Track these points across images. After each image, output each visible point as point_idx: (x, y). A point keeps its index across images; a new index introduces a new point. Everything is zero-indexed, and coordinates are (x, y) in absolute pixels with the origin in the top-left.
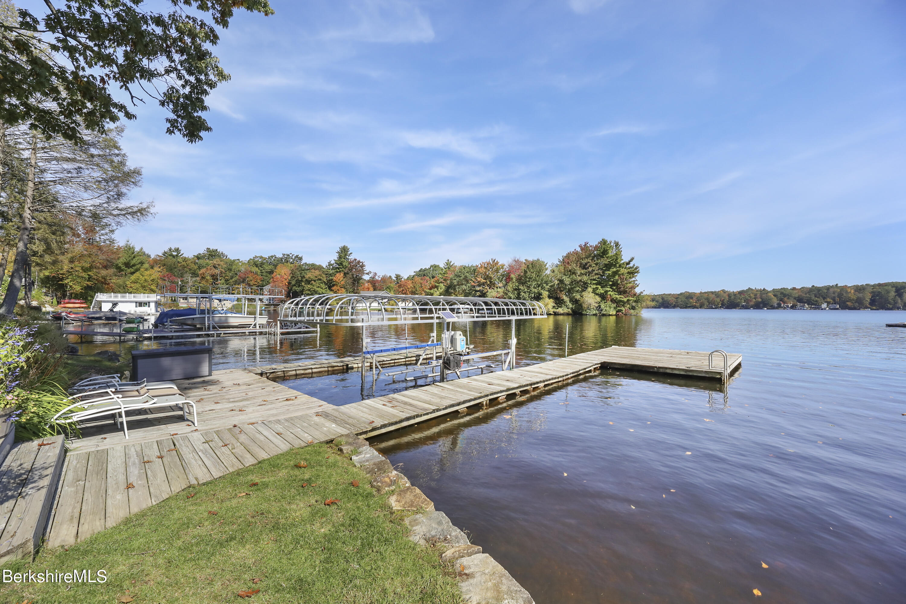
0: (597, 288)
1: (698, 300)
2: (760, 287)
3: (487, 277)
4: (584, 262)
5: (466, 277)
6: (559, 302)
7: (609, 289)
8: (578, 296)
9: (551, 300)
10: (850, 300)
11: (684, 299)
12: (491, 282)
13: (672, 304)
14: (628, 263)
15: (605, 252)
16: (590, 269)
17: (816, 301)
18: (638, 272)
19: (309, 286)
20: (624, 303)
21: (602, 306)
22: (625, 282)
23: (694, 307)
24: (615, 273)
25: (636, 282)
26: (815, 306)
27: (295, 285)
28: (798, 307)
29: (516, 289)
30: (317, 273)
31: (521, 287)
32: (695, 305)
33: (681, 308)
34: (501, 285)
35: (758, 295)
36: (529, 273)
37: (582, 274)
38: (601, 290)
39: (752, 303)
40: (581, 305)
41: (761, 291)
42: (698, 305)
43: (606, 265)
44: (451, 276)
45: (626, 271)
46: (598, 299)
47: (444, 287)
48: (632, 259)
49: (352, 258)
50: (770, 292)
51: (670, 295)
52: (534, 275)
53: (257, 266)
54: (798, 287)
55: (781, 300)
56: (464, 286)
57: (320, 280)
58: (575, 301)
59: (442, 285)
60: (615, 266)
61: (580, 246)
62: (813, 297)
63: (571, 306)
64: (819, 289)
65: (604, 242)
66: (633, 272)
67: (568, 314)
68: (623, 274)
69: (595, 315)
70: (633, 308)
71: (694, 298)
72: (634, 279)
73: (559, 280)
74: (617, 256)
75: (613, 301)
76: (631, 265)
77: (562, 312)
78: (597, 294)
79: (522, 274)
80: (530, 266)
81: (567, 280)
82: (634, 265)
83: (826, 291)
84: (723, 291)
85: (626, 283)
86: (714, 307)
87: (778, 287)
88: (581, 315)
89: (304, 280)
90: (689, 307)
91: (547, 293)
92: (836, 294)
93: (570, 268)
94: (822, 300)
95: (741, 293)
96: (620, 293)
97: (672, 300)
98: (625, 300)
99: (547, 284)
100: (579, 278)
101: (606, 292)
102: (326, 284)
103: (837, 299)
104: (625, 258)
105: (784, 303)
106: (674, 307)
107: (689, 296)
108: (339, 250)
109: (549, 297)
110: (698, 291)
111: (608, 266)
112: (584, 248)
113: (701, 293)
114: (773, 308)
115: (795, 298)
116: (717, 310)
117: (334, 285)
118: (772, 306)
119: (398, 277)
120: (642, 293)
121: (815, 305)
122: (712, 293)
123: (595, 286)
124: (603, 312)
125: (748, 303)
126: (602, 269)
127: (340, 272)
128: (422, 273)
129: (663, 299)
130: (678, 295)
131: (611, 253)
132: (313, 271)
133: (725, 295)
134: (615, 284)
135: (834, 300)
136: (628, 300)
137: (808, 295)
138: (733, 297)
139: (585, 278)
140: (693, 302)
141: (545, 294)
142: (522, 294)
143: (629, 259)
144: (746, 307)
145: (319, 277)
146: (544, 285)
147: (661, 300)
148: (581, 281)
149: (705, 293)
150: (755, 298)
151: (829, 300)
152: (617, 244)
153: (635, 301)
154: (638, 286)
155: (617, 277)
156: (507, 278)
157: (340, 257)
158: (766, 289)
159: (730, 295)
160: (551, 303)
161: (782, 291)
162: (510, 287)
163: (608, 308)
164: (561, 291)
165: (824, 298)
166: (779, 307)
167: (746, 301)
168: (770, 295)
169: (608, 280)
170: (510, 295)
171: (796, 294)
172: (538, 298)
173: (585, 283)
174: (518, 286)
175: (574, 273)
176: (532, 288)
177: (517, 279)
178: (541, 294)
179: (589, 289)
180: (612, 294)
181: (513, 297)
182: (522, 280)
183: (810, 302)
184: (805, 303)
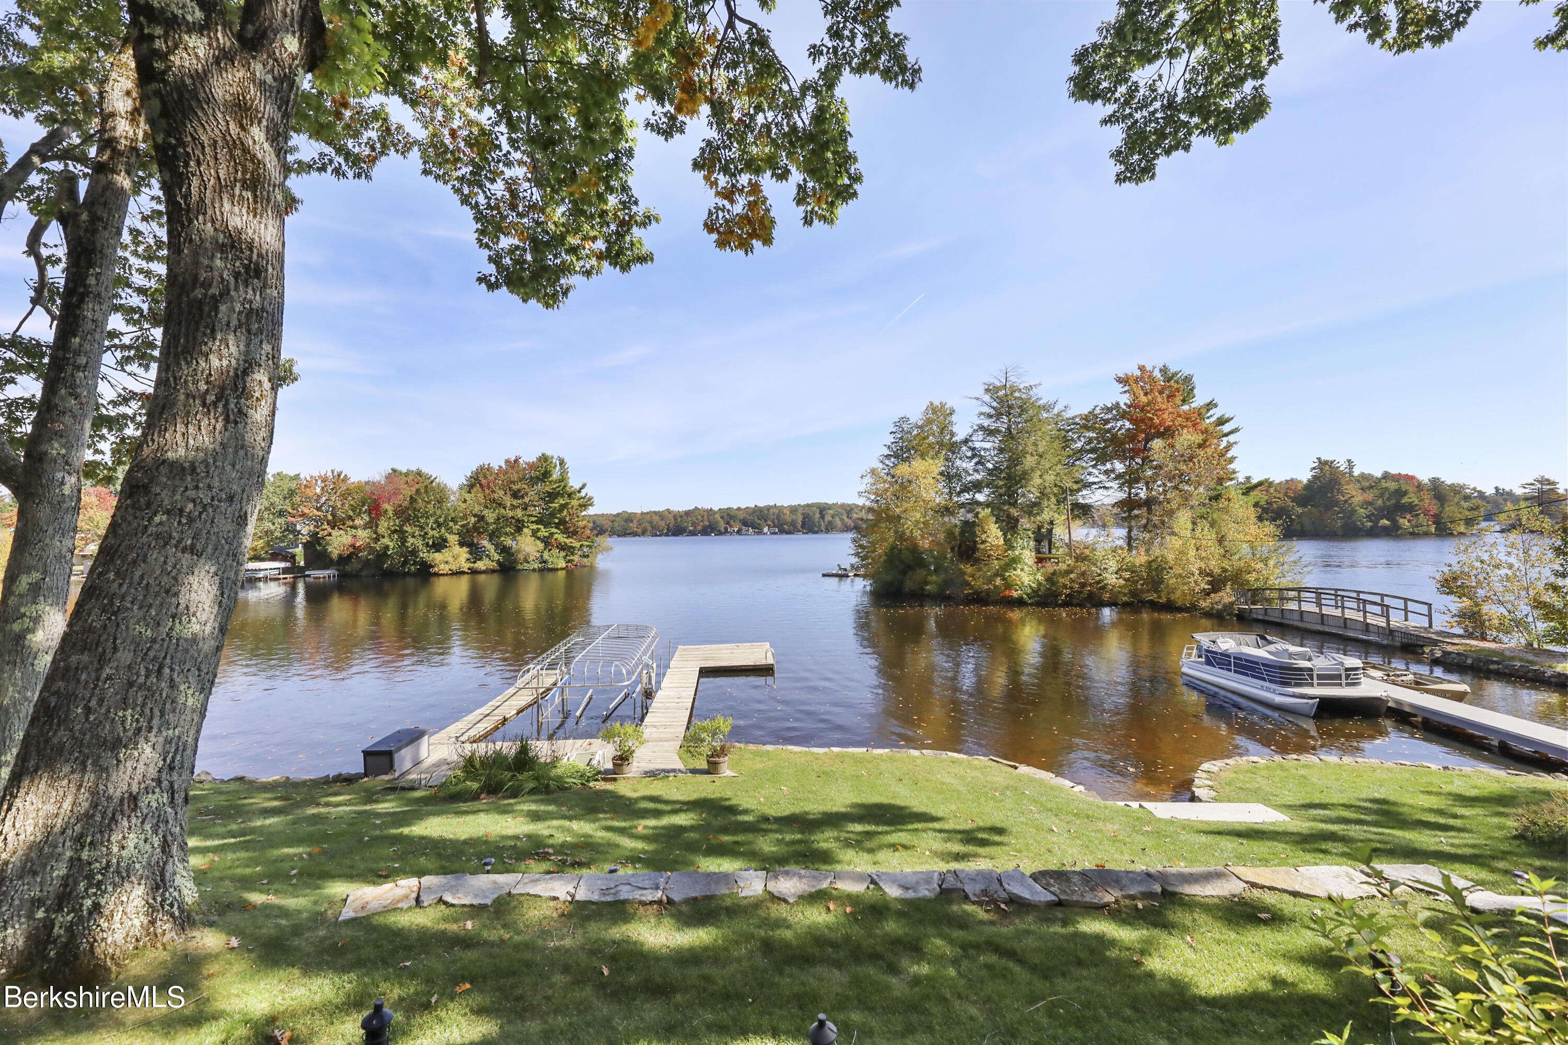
0: (538, 530)
2: (707, 506)
3: (326, 507)
4: (516, 487)
6: (476, 552)
7: (554, 530)
8: (508, 542)
9: (465, 549)
10: (786, 523)
12: (335, 516)
14: (579, 492)
15: (546, 474)
16: (526, 500)
17: (759, 524)
18: (591, 505)
20: (575, 551)
21: (546, 556)
22: (575, 518)
23: (635, 534)
24: (563, 507)
26: (758, 530)
28: (743, 532)
29: (395, 531)
31: (408, 528)
34: (359, 522)
35: (705, 516)
36: (420, 504)
37: (514, 507)
38: (543, 533)
39: (699, 528)
40: (513, 555)
43: (549, 494)
45: (576, 503)
46: (541, 546)
48: (583, 486)
50: (716, 512)
52: (430, 506)
54: (743, 507)
55: (728, 523)
58: (504, 550)
60: (562, 496)
61: (507, 461)
62: (757, 520)
63: (497, 557)
64: (761, 510)
65: (544, 458)
66: (586, 503)
67: (493, 571)
68: (572, 507)
69: (537, 570)
70: (586, 556)
73: (476, 516)
74: (563, 479)
75: (562, 547)
76: (583, 494)
77: (483, 568)
78: (539, 538)
79: (406, 504)
81: (490, 516)
82: (586, 494)
83: (767, 512)
84: (668, 511)
85: (576, 521)
86: (658, 534)
87: (724, 506)
88: (514, 570)
90: (629, 534)
91: (456, 538)
92: (775, 516)
94: (764, 524)
95: (688, 513)
96: (570, 536)
97: (607, 524)
98: (577, 545)
99: (455, 523)
100: (510, 514)
101: (552, 534)
103: (776, 522)
104: (574, 484)
105: (731, 527)
107: (628, 518)
109: (461, 544)
111: (552, 496)
112: (513, 464)
113: (642, 513)
114: (720, 533)
115: (740, 521)
118: (719, 531)
122: (655, 513)
123: (535, 527)
124: (549, 565)
125: (695, 528)
126: (544, 500)
130: (614, 516)
131: (556, 475)
133: (671, 517)
134: (562, 522)
135: (774, 523)
136: (580, 546)
137: (752, 517)
138: (679, 519)
139: (519, 513)
140: (633, 526)
141: (453, 539)
142: (410, 539)
143: (580, 486)
144: (693, 534)
146: (451, 524)
148: (513, 517)
149: (647, 513)
150: (702, 521)
151: (770, 523)
152: (562, 462)
155: (565, 512)
156: (372, 508)
158: (713, 508)
159: (675, 516)
160: (463, 553)
161: (729, 511)
162: (384, 526)
163: (554, 560)
164: (480, 533)
165: (765, 521)
166: (726, 532)
167: (694, 524)
168: (717, 516)
169: (553, 515)
170: (386, 541)
171: (741, 515)
172: (439, 545)
173: (518, 521)
174: (401, 526)
175: (500, 505)
176: (428, 529)
177: (396, 513)
178: (445, 540)
179: (525, 530)
180: (561, 538)
181: (391, 544)
182: (407, 514)
183: (754, 526)
184: (749, 526)
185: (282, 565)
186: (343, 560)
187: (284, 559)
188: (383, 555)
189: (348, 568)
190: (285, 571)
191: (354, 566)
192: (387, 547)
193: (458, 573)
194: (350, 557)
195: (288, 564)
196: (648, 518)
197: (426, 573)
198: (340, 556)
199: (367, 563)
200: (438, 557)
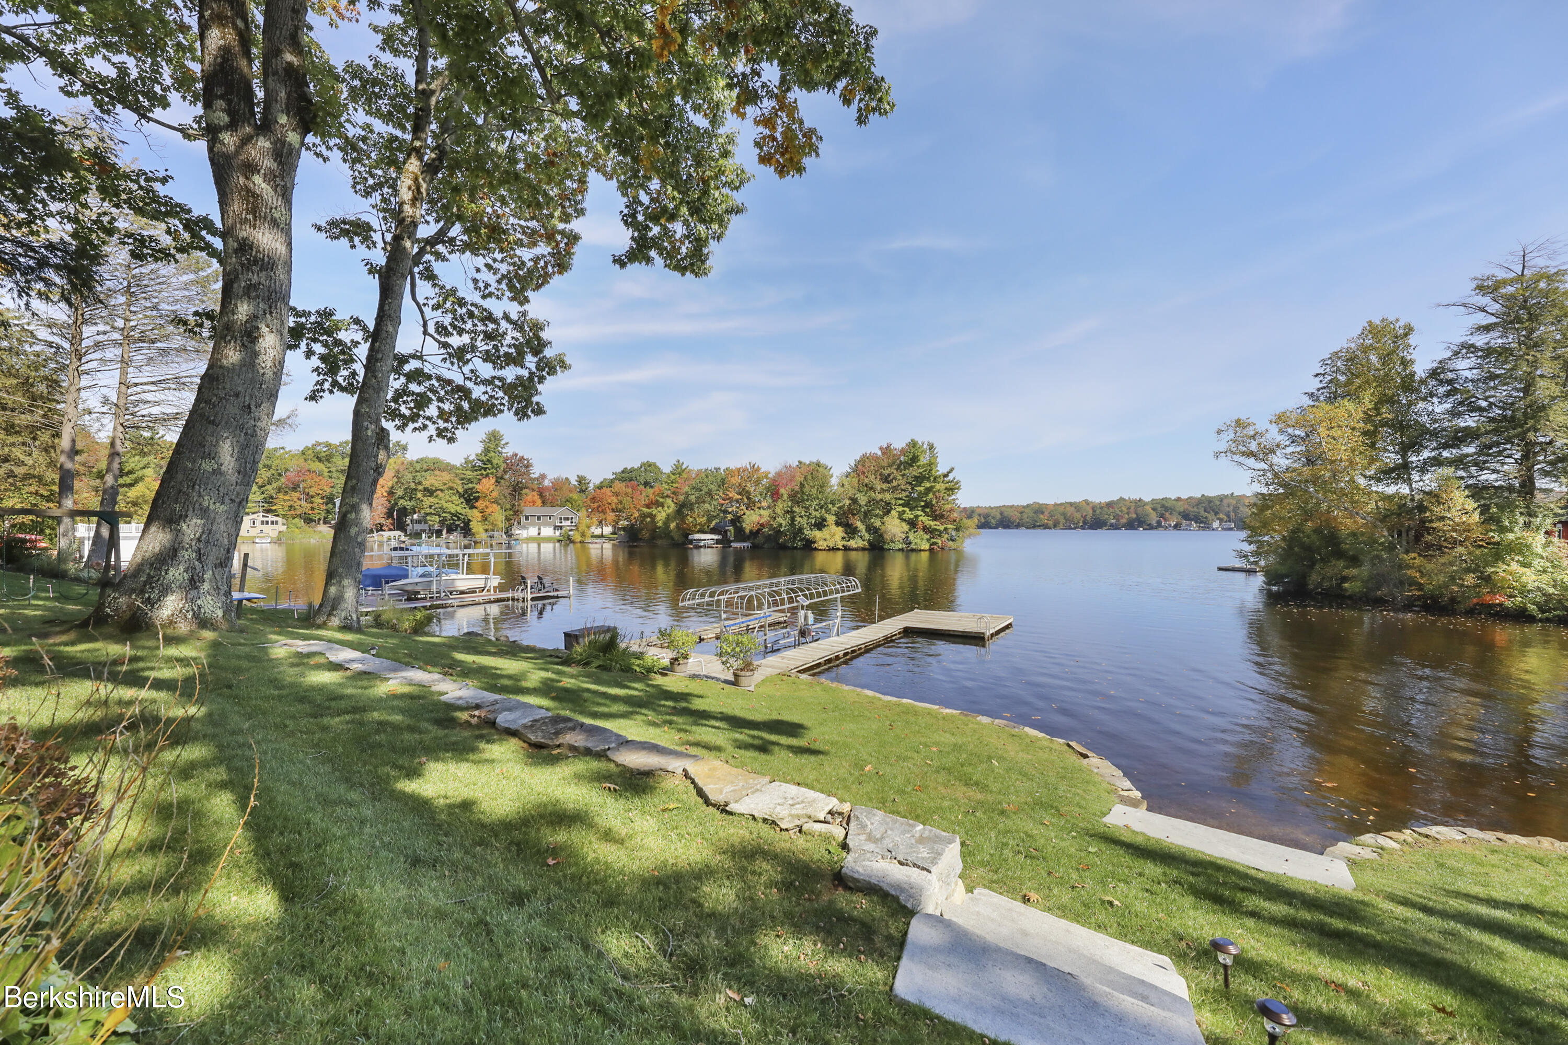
0: (904, 512)
1: (1052, 516)
2: (1135, 496)
3: (744, 492)
4: (886, 472)
5: (710, 490)
6: (851, 531)
7: (919, 513)
8: (877, 523)
9: (840, 528)
11: (1031, 514)
12: (748, 498)
13: (1015, 521)
14: (946, 476)
15: (915, 459)
16: (895, 483)
17: (1206, 518)
18: (958, 489)
19: (431, 499)
20: (940, 533)
21: (911, 537)
22: (942, 502)
23: (1045, 527)
24: (929, 490)
26: (1204, 524)
27: (402, 498)
28: (1183, 526)
29: (788, 512)
30: (446, 476)
31: (796, 509)
32: (1047, 524)
33: (1027, 528)
34: (764, 504)
35: (1132, 508)
36: (807, 488)
37: (883, 490)
38: (909, 515)
39: (1124, 521)
40: (881, 536)
41: (1135, 501)
42: (1051, 523)
43: (916, 478)
44: (687, 489)
45: (943, 486)
46: (906, 527)
47: (673, 505)
48: (951, 470)
49: (508, 451)
50: (1148, 503)
51: (1012, 507)
52: (814, 491)
53: (320, 460)
54: (1184, 497)
55: (1162, 516)
56: (707, 505)
57: (451, 488)
58: (873, 530)
59: (669, 501)
60: (928, 479)
61: (881, 448)
62: (1202, 513)
63: (867, 536)
64: (1210, 500)
65: (913, 444)
66: (952, 489)
67: (863, 549)
68: (939, 491)
69: (902, 550)
70: (953, 539)
71: (1046, 513)
72: (953, 498)
73: (850, 498)
74: (931, 464)
75: (926, 529)
76: (951, 477)
77: (855, 546)
78: (904, 520)
79: (797, 488)
80: (809, 477)
81: (862, 499)
82: (954, 478)
83: (1218, 503)
84: (1086, 501)
85: (943, 504)
86: (1072, 526)
87: (1159, 496)
88: (882, 549)
89: (420, 487)
90: (1039, 527)
91: (834, 518)
92: (1231, 508)
93: (866, 480)
94: (1214, 517)
95: (1110, 505)
96: (935, 518)
97: (1015, 516)
98: (942, 528)
99: (834, 505)
100: (879, 497)
101: (917, 517)
102: (461, 496)
103: (1232, 515)
104: (941, 469)
105: (1165, 520)
106: (1018, 526)
107: (1039, 509)
108: (484, 437)
109: (838, 524)
110: (1051, 502)
111: (920, 479)
112: (886, 450)
113: (1056, 505)
114: (1150, 527)
115: (1179, 513)
117: (477, 499)
118: (1149, 525)
119: (581, 480)
122: (1071, 504)
123: (901, 509)
124: (913, 546)
125: (1118, 520)
126: (910, 484)
127: (487, 475)
128: (626, 476)
129: (1001, 514)
130: (1024, 507)
131: (924, 460)
132: (437, 472)
133: (1089, 508)
134: (928, 505)
135: (1228, 516)
136: (946, 529)
137: (1195, 509)
138: (1099, 511)
139: (888, 496)
140: (1044, 518)
141: (831, 519)
142: (798, 519)
143: (948, 469)
144: (1115, 527)
145: (451, 484)
146: (830, 506)
147: (998, 516)
148: (881, 500)
149: (1061, 504)
150: (1128, 513)
151: (1221, 516)
152: (931, 447)
155: (931, 495)
156: (774, 492)
157: (487, 451)
158: (1143, 499)
159: (1094, 508)
160: (839, 532)
161: (1165, 502)
162: (780, 507)
163: (919, 541)
164: (854, 515)
165: (1216, 513)
166: (1159, 525)
167: (1116, 517)
168: (1148, 508)
169: (919, 499)
170: (780, 520)
171: (1181, 507)
172: (820, 525)
173: (888, 504)
174: (792, 507)
175: (871, 488)
176: (812, 510)
177: (789, 496)
178: (825, 520)
179: (893, 512)
180: (924, 519)
181: (784, 523)
182: (797, 498)
183: (1197, 519)
184: (1191, 520)
185: (716, 537)
186: (754, 534)
187: (719, 534)
188: (778, 532)
189: (757, 541)
190: (718, 542)
191: (760, 540)
192: (781, 525)
193: (834, 549)
194: (758, 531)
195: (720, 537)
196: (1061, 509)
197: (809, 546)
198: (751, 531)
199: (768, 538)
200: (817, 534)
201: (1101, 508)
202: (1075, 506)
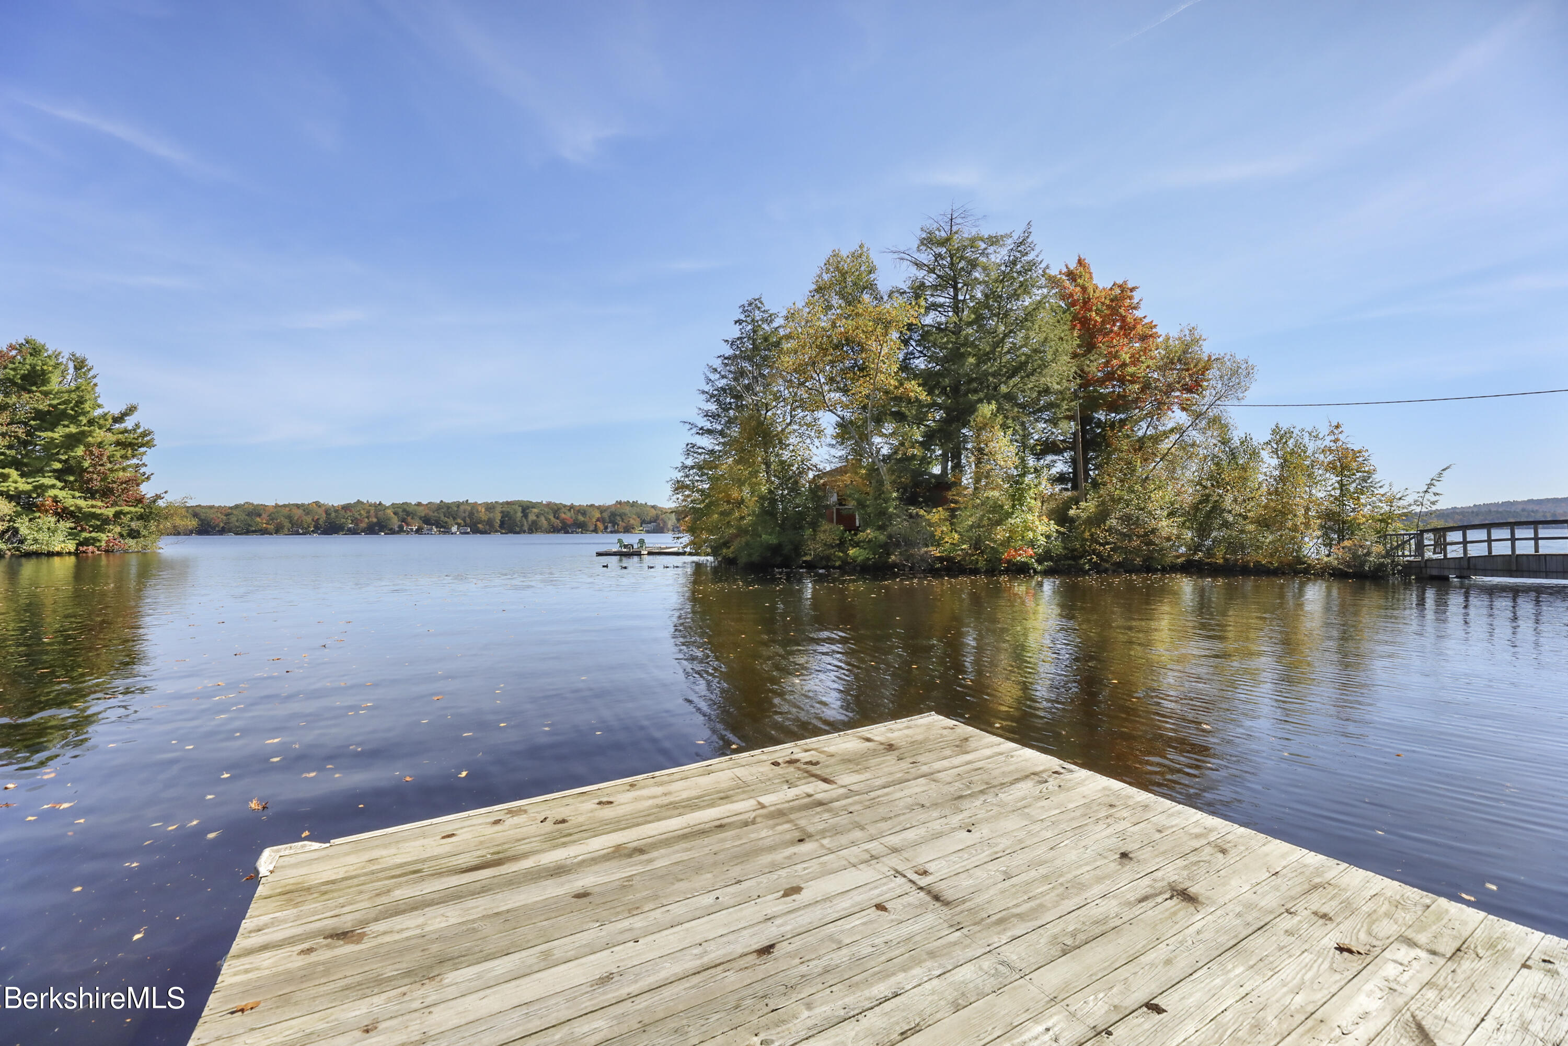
1: (272, 519)
2: (374, 500)
7: (48, 482)
10: (481, 522)
11: (243, 517)
13: (218, 525)
14: (118, 419)
15: (34, 378)
17: (446, 522)
18: (149, 444)
20: (103, 523)
21: (24, 529)
22: (109, 466)
23: (264, 532)
24: (74, 440)
25: (143, 470)
26: (444, 529)
28: (425, 531)
32: (266, 529)
33: (237, 534)
35: (372, 512)
38: (18, 485)
39: (363, 525)
41: (375, 505)
42: (271, 527)
43: (39, 415)
45: (111, 437)
46: (8, 510)
48: (131, 410)
50: (388, 508)
51: (211, 507)
54: (425, 502)
55: (403, 520)
60: (74, 419)
62: (442, 517)
64: (448, 507)
65: (32, 348)
66: (135, 443)
68: (100, 445)
70: (134, 534)
71: (264, 516)
72: (135, 461)
74: (81, 394)
75: (64, 514)
76: (129, 423)
82: (137, 426)
83: (456, 509)
84: (317, 503)
85: (111, 470)
86: (301, 531)
87: (399, 500)
90: (254, 532)
92: (467, 514)
94: (453, 522)
95: (346, 508)
96: (91, 493)
97: (220, 520)
98: (110, 512)
101: (40, 488)
103: (468, 520)
104: (108, 404)
105: (408, 525)
106: (222, 532)
107: (254, 511)
110: (270, 503)
111: (48, 418)
113: (277, 506)
114: (392, 532)
115: (421, 518)
116: (308, 536)
118: (391, 529)
120: (158, 497)
121: (444, 527)
124: (25, 546)
125: (357, 524)
130: (231, 508)
131: (60, 383)
133: (321, 510)
134: (72, 468)
135: (465, 521)
136: (117, 515)
137: (436, 514)
138: (333, 515)
140: (262, 522)
143: (123, 408)
144: (353, 532)
149: (285, 506)
150: (368, 517)
151: (459, 521)
152: (79, 361)
153: (141, 517)
154: (148, 478)
155: (79, 451)
158: (383, 503)
159: (328, 511)
161: (405, 506)
163: (44, 535)
165: (454, 519)
166: (401, 531)
167: (355, 521)
168: (389, 512)
169: (46, 455)
171: (422, 512)
180: (62, 495)
183: (438, 524)
184: (433, 524)
196: (286, 511)
201: (336, 511)
202: (305, 509)
